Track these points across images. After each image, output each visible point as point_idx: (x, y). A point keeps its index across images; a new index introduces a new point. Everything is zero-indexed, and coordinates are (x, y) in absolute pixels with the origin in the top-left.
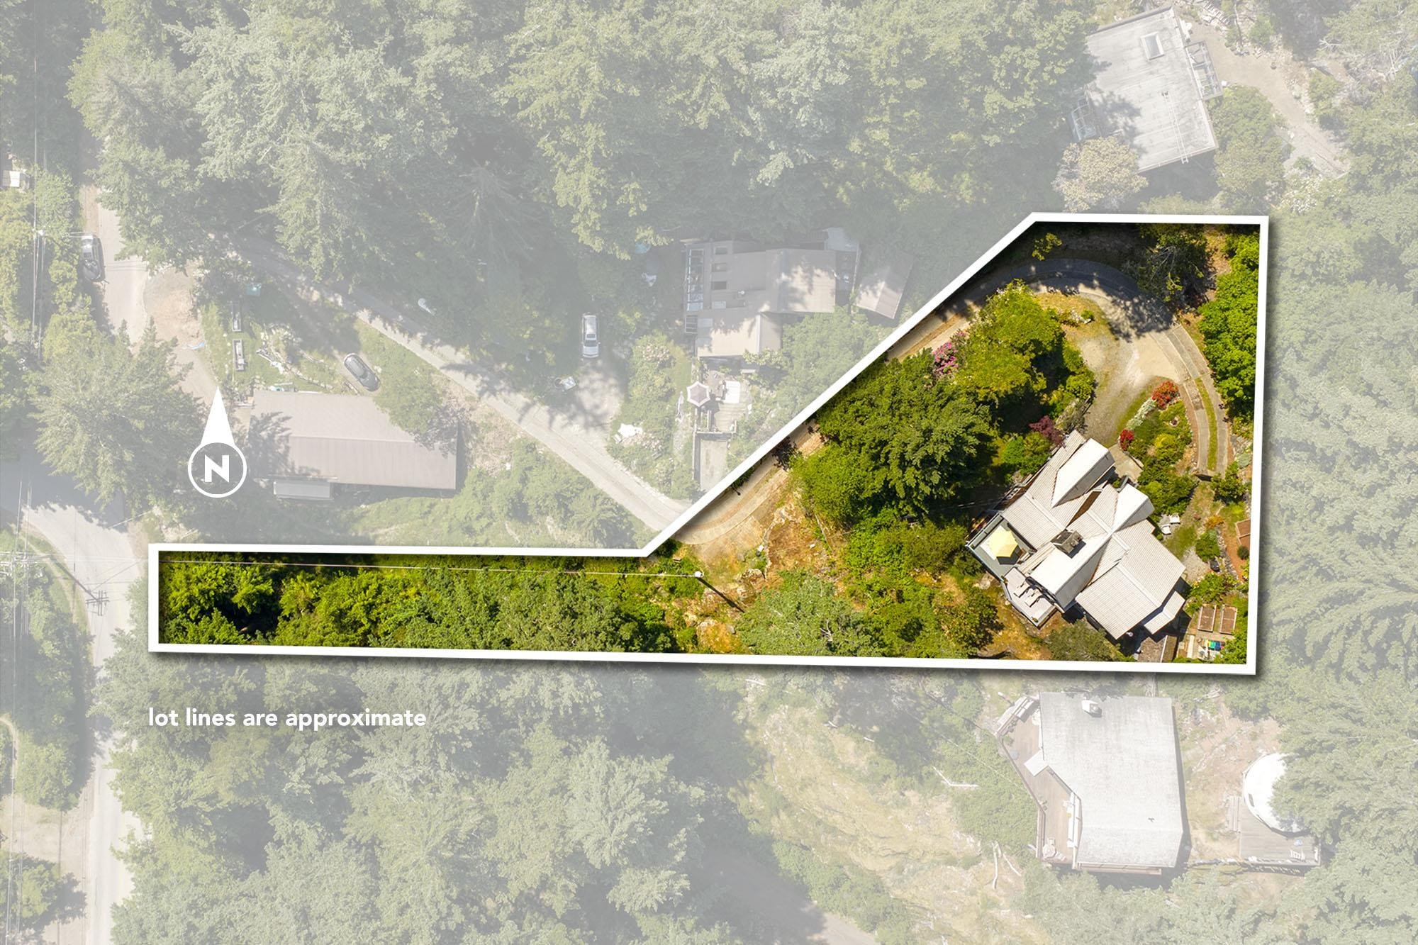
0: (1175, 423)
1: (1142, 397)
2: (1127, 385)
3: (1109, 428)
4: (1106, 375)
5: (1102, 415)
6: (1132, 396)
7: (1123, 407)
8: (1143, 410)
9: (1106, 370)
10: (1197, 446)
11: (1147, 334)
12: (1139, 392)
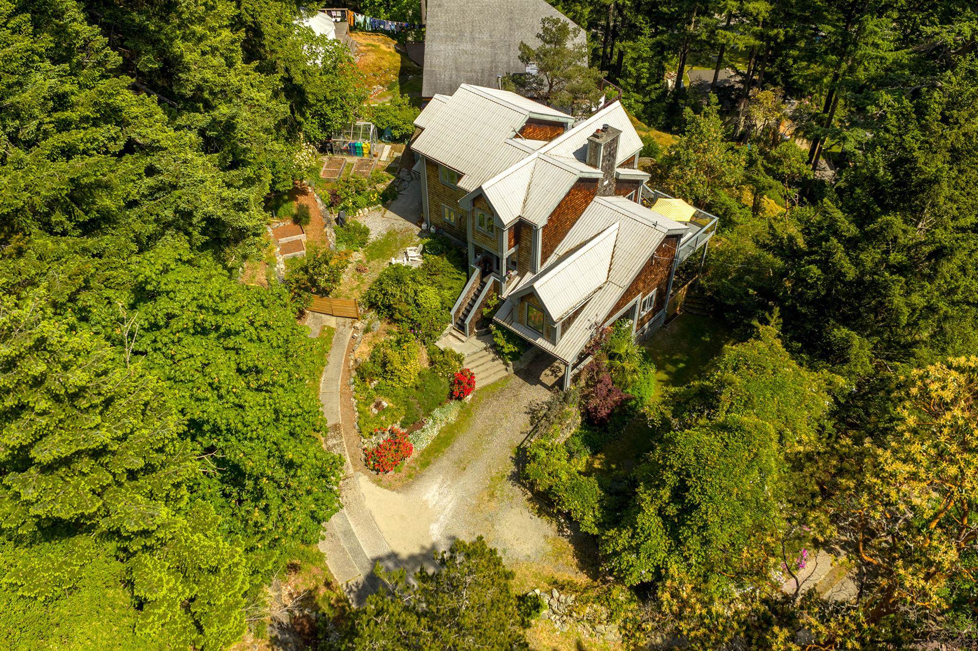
0: (378, 405)
1: (427, 459)
2: (453, 479)
3: (488, 412)
4: (492, 495)
5: (499, 431)
6: (445, 461)
7: (462, 443)
8: (430, 432)
9: (493, 504)
10: (347, 361)
11: (416, 551)
12: (433, 468)
